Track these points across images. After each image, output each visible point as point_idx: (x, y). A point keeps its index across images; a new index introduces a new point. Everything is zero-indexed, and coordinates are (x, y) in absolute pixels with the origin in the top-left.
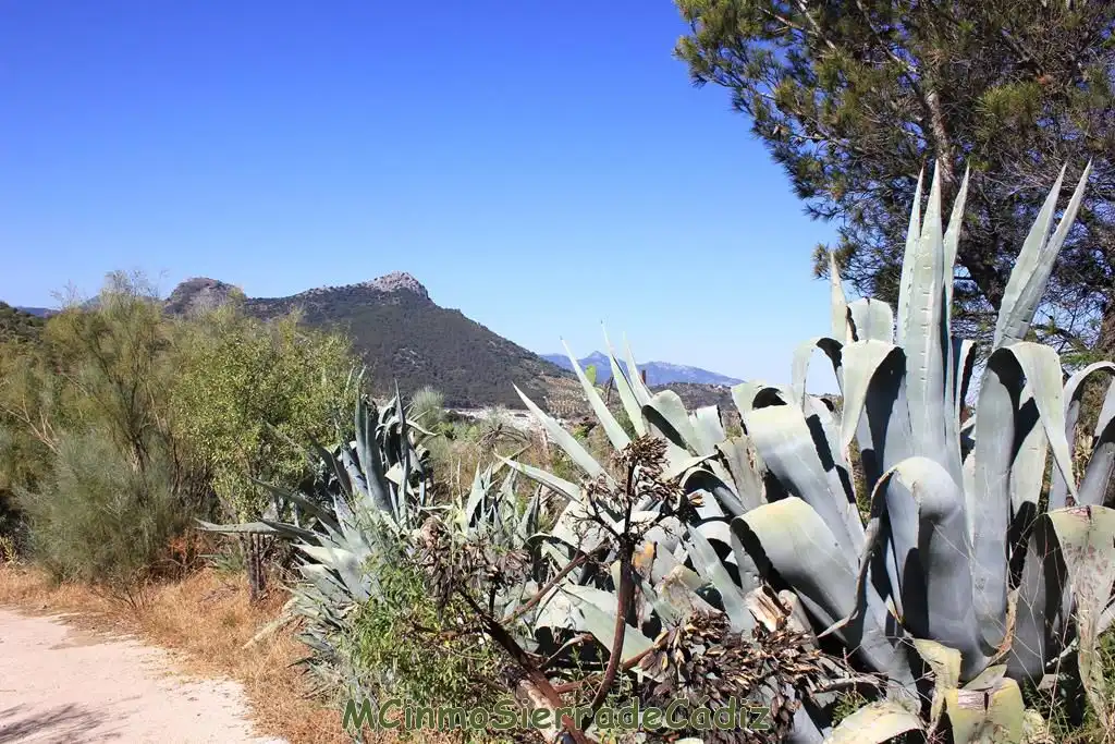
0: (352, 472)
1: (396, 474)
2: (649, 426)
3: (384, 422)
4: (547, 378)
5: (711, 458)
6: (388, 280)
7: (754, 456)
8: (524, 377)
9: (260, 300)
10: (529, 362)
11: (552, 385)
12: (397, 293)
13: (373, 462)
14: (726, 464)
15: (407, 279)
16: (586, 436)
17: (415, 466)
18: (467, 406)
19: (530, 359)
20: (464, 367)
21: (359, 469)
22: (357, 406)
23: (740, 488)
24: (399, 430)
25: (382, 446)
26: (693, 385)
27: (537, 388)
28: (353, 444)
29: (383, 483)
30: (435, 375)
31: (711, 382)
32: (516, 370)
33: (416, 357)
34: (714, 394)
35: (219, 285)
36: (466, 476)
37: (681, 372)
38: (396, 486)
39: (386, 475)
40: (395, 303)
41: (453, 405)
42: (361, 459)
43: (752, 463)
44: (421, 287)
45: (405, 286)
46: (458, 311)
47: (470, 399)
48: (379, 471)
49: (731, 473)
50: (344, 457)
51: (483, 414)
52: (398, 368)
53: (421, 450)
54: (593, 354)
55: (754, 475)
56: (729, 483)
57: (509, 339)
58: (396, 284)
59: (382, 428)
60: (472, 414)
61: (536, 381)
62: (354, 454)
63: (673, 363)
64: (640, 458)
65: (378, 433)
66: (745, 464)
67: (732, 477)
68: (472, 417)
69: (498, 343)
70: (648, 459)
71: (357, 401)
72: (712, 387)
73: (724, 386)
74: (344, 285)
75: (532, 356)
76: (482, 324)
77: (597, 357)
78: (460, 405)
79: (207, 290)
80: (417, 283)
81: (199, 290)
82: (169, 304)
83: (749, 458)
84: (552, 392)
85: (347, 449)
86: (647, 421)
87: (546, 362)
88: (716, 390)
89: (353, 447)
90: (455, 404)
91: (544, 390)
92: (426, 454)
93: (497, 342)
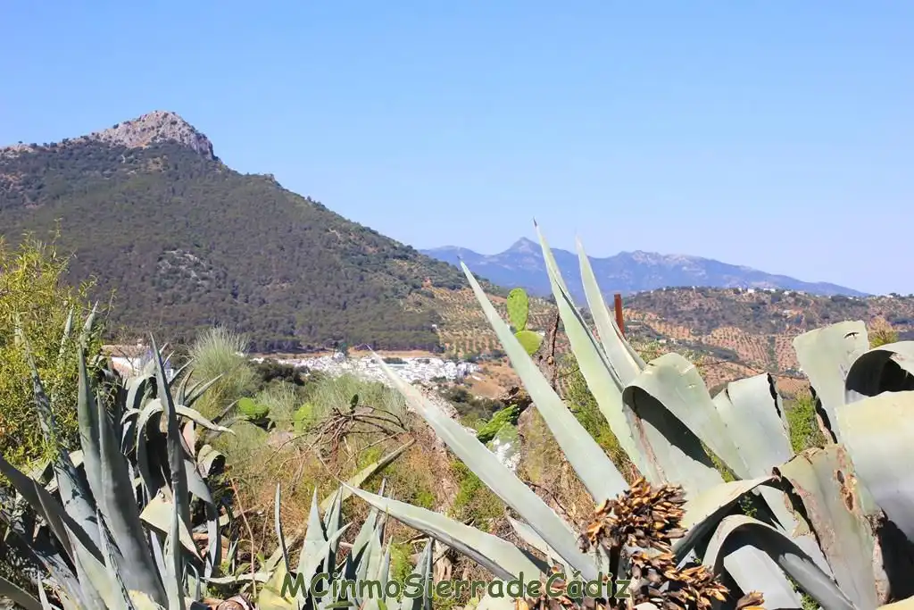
0: (76, 510)
1: (161, 511)
2: (639, 426)
3: (136, 405)
4: (436, 291)
5: (767, 483)
6: (139, 127)
7: (853, 485)
8: (396, 291)
10: (406, 264)
11: (445, 304)
12: (155, 149)
13: (115, 490)
14: (798, 504)
15: (174, 123)
16: (515, 423)
17: (197, 489)
18: (296, 349)
19: (405, 258)
20: (284, 279)
21: (91, 501)
22: (81, 385)
23: (830, 551)
24: (163, 427)
25: (132, 456)
26: (702, 290)
27: (419, 310)
28: (76, 458)
29: (138, 530)
30: (235, 296)
31: (734, 283)
32: (381, 280)
33: (197, 264)
34: (739, 305)
36: (294, 509)
37: (678, 267)
38: (162, 536)
39: (143, 516)
40: (154, 167)
41: (270, 348)
42: (93, 486)
43: (850, 500)
44: (201, 138)
45: (169, 136)
46: (268, 179)
47: (301, 336)
48: (129, 505)
49: (809, 522)
50: (62, 483)
51: (325, 363)
52: (165, 288)
53: (207, 458)
54: (519, 244)
55: (855, 527)
56: (806, 543)
57: (364, 225)
58: (153, 133)
59: (134, 418)
60: (304, 363)
61: (418, 297)
62: (79, 475)
63: (663, 253)
64: (631, 530)
65: (126, 427)
66: (837, 501)
67: (812, 529)
68: (304, 369)
69: (346, 231)
70: (648, 532)
71: (81, 375)
72: (737, 292)
73: (758, 290)
74: (58, 141)
75: (406, 253)
76: (315, 199)
77: (524, 248)
78: (280, 348)
80: (192, 130)
83: (843, 490)
84: (447, 315)
85: (66, 468)
86: (634, 417)
87: (435, 262)
88: (745, 298)
89: (76, 463)
90: (272, 346)
91: (433, 312)
92: (219, 465)
93: (342, 231)
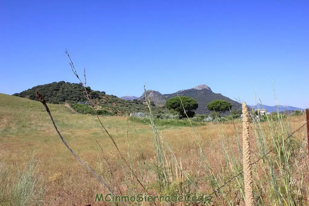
6: (200, 87)
9: (165, 95)
12: (202, 90)
15: (205, 86)
35: (154, 92)
40: (202, 93)
44: (209, 88)
45: (204, 88)
46: (220, 94)
58: (202, 88)
74: (188, 89)
76: (228, 97)
79: (151, 93)
81: (149, 93)
82: (142, 98)
93: (232, 102)
